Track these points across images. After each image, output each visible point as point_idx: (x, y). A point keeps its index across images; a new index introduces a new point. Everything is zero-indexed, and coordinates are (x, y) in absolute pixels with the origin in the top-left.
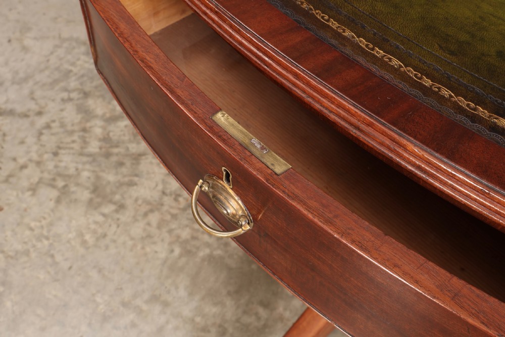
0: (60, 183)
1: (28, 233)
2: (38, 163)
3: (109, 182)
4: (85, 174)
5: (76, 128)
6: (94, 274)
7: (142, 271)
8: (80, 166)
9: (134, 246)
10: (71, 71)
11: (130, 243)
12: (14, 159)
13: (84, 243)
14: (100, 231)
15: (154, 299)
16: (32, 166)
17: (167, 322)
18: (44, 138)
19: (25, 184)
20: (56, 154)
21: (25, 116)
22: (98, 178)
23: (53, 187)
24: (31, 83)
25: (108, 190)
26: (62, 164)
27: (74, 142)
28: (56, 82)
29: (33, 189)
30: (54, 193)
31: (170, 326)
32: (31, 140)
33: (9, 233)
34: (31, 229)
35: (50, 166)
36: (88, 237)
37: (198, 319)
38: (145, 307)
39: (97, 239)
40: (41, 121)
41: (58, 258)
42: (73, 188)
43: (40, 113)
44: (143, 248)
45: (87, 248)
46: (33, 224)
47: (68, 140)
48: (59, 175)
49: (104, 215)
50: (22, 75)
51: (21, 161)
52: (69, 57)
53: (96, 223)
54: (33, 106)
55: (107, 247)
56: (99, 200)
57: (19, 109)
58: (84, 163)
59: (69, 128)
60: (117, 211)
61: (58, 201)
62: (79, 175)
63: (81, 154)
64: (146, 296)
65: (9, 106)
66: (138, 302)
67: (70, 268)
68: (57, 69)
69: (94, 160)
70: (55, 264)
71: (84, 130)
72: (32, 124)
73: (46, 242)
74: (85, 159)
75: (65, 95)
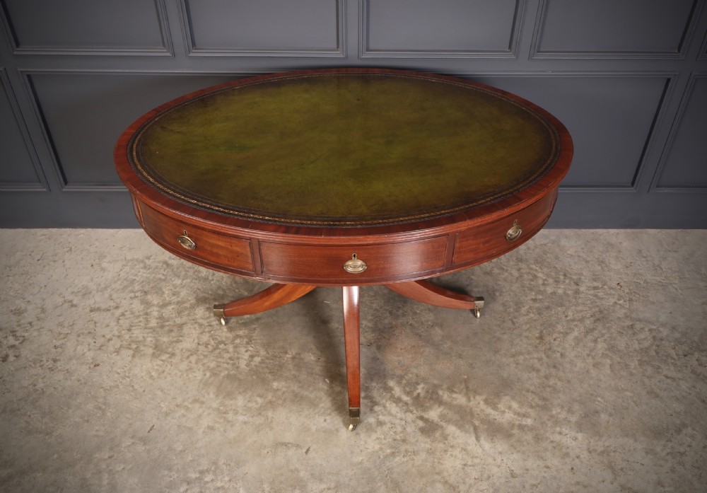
0: (134, 346)
1: (116, 375)
2: (119, 337)
3: (164, 342)
4: (149, 339)
5: (141, 313)
6: (159, 393)
7: (187, 387)
8: (145, 335)
9: (182, 375)
10: (135, 280)
11: (180, 373)
12: (104, 336)
13: (151, 377)
14: (160, 369)
15: (196, 401)
16: (116, 338)
17: (203, 412)
18: (121, 321)
19: (112, 349)
20: (129, 330)
21: (108, 310)
22: (157, 340)
23: (130, 349)
24: (109, 290)
25: (164, 346)
26: (135, 335)
27: (140, 322)
28: (126, 287)
29: (117, 352)
30: (131, 352)
31: (205, 413)
32: (113, 324)
33: (105, 377)
34: (118, 373)
35: (127, 337)
36: (153, 374)
37: (222, 408)
38: (190, 406)
39: (159, 374)
40: (118, 312)
41: (136, 387)
42: (142, 348)
43: (117, 308)
44: (187, 375)
45: (154, 380)
46: (119, 371)
47: (137, 321)
48: (133, 342)
49: (162, 361)
50: (103, 286)
51: (108, 337)
52: (133, 271)
53: (158, 365)
54: (112, 303)
55: (165, 377)
56: (159, 352)
57: (103, 306)
58: (148, 333)
59: (137, 314)
60: (170, 357)
61: (133, 356)
62: (145, 340)
63: (146, 328)
64: (190, 400)
65: (97, 306)
66: (186, 404)
67: (144, 391)
68: (126, 279)
69: (154, 331)
70: (135, 390)
71: (146, 314)
72: (113, 314)
73: (128, 379)
74: (148, 331)
75: (132, 295)
